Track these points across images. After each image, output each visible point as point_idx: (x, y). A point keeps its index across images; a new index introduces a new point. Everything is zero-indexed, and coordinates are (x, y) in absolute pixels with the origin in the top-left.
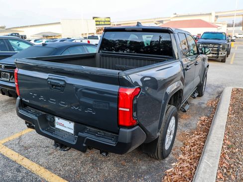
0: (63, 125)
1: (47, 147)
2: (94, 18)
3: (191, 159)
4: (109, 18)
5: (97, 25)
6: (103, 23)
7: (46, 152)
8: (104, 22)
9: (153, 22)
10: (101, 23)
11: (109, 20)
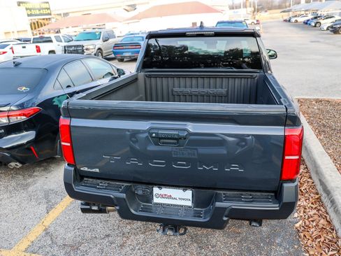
0: (170, 197)
1: (108, 236)
2: (19, 4)
3: (312, 203)
4: (47, 3)
5: (28, 15)
6: (38, 12)
7: (113, 245)
8: (39, 10)
9: (120, 7)
10: (33, 12)
11: (46, 6)
